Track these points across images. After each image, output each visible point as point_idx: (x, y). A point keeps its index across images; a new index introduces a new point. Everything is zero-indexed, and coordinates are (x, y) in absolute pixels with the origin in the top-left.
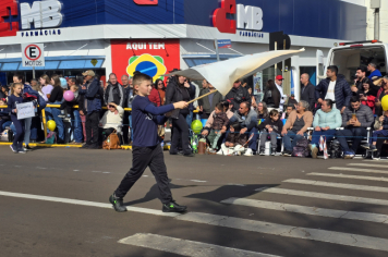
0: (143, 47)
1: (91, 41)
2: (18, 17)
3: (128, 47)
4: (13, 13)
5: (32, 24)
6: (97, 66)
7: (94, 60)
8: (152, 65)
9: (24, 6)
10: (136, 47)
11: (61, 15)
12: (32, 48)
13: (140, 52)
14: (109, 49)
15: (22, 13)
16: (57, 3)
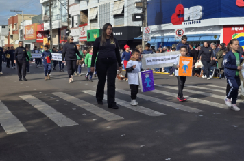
1: (215, 26)
2: (183, 15)
3: (233, 29)
4: (181, 13)
5: (189, 18)
6: (217, 39)
7: (215, 36)
9: (186, 9)
10: (237, 29)
11: (201, 13)
13: (239, 32)
14: (222, 30)
15: (185, 13)
16: (200, 8)
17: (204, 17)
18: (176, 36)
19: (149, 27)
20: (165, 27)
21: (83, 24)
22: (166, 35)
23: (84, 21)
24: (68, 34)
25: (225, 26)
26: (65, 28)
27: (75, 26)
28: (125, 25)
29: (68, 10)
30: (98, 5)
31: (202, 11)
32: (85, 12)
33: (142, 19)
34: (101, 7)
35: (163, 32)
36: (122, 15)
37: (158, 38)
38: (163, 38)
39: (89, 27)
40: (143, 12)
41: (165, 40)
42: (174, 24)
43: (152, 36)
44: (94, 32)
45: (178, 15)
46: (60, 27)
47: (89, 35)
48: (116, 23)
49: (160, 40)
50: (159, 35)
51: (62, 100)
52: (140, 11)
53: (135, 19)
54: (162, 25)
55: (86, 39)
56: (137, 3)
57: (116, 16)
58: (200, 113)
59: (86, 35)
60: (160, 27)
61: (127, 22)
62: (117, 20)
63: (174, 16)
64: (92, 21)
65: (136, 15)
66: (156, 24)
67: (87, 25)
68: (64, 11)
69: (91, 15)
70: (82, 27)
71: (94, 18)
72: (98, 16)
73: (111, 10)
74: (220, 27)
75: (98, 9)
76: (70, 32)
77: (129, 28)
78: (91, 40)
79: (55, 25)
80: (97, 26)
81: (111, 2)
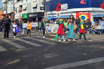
0: (82, 13)
3: (79, 13)
8: (84, 17)
9: (62, 5)
10: (81, 13)
11: (67, 7)
12: (58, 14)
14: (75, 13)
15: (61, 7)
16: (67, 4)
17: (68, 8)
18: (57, 16)
19: (47, 12)
21: (20, 11)
22: (54, 16)
23: (21, 10)
24: (14, 16)
25: (76, 12)
26: (13, 13)
27: (17, 12)
28: (38, 12)
29: (14, 5)
30: (26, 3)
31: (68, 6)
32: (21, 6)
33: (44, 9)
34: (28, 4)
35: (53, 14)
36: (36, 7)
37: (51, 17)
38: (53, 17)
39: (23, 12)
40: (44, 6)
41: (54, 18)
42: (57, 11)
43: (49, 16)
44: (25, 14)
45: (59, 8)
46: (11, 13)
47: (23, 16)
48: (34, 11)
49: (52, 18)
50: (52, 16)
51: (4, 42)
52: (43, 6)
53: (41, 9)
54: (53, 12)
55: (22, 18)
56: (42, 2)
57: (34, 8)
58: (55, 45)
59: (22, 16)
60: (52, 12)
61: (38, 10)
62: (34, 9)
63: (57, 8)
64: (24, 10)
65: (41, 7)
66: (50, 11)
67: (22, 11)
68: (12, 6)
69: (24, 8)
70: (20, 13)
71: (25, 8)
72: (27, 8)
73: (32, 5)
74: (74, 12)
75: (26, 5)
76: (15, 15)
77: (39, 13)
78: (24, 18)
79: (8, 12)
80: (26, 12)
81: (32, 2)
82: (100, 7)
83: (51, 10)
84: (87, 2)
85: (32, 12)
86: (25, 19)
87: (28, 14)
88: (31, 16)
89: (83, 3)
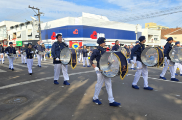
0: (75, 42)
19: (42, 40)
20: (49, 40)
21: (14, 39)
23: (15, 37)
25: (70, 41)
26: (6, 40)
27: (11, 39)
29: (7, 32)
30: (21, 31)
32: (15, 34)
33: (39, 37)
35: (48, 42)
36: (31, 35)
39: (17, 40)
40: (40, 34)
42: (52, 39)
44: (20, 42)
45: (54, 36)
46: (4, 40)
47: (17, 44)
49: (47, 46)
50: (47, 44)
52: (38, 34)
53: (36, 37)
56: (37, 31)
57: (29, 36)
61: (33, 38)
63: (52, 37)
64: (18, 37)
65: (36, 36)
66: (45, 39)
68: (5, 33)
69: (18, 35)
72: (21, 36)
73: (26, 33)
74: (68, 41)
75: (21, 33)
77: (34, 41)
78: (18, 45)
80: (21, 40)
81: (27, 30)
82: (90, 37)
83: (47, 38)
84: (79, 32)
85: (27, 40)
86: (20, 47)
87: (23, 42)
88: (26, 43)
89: (76, 33)
